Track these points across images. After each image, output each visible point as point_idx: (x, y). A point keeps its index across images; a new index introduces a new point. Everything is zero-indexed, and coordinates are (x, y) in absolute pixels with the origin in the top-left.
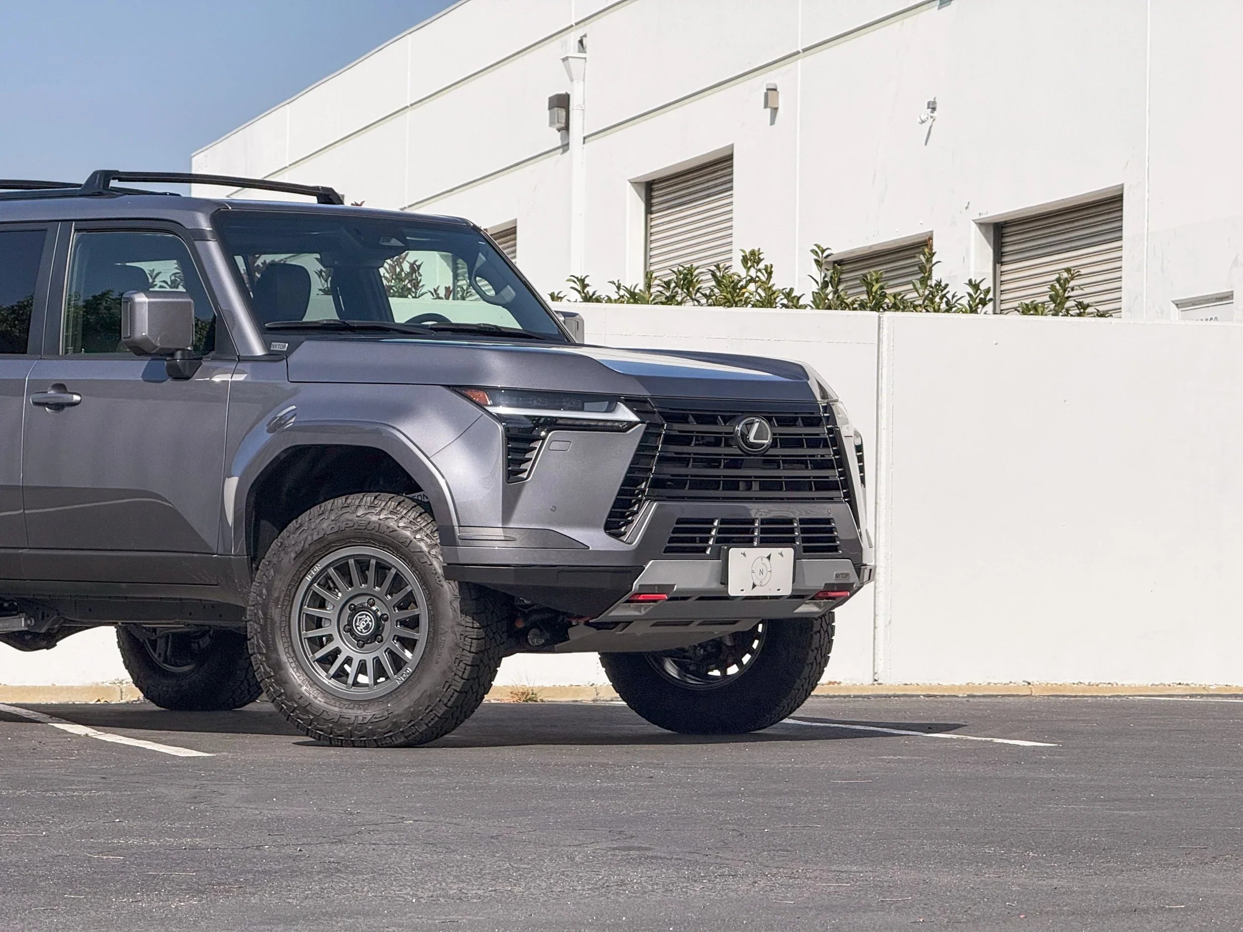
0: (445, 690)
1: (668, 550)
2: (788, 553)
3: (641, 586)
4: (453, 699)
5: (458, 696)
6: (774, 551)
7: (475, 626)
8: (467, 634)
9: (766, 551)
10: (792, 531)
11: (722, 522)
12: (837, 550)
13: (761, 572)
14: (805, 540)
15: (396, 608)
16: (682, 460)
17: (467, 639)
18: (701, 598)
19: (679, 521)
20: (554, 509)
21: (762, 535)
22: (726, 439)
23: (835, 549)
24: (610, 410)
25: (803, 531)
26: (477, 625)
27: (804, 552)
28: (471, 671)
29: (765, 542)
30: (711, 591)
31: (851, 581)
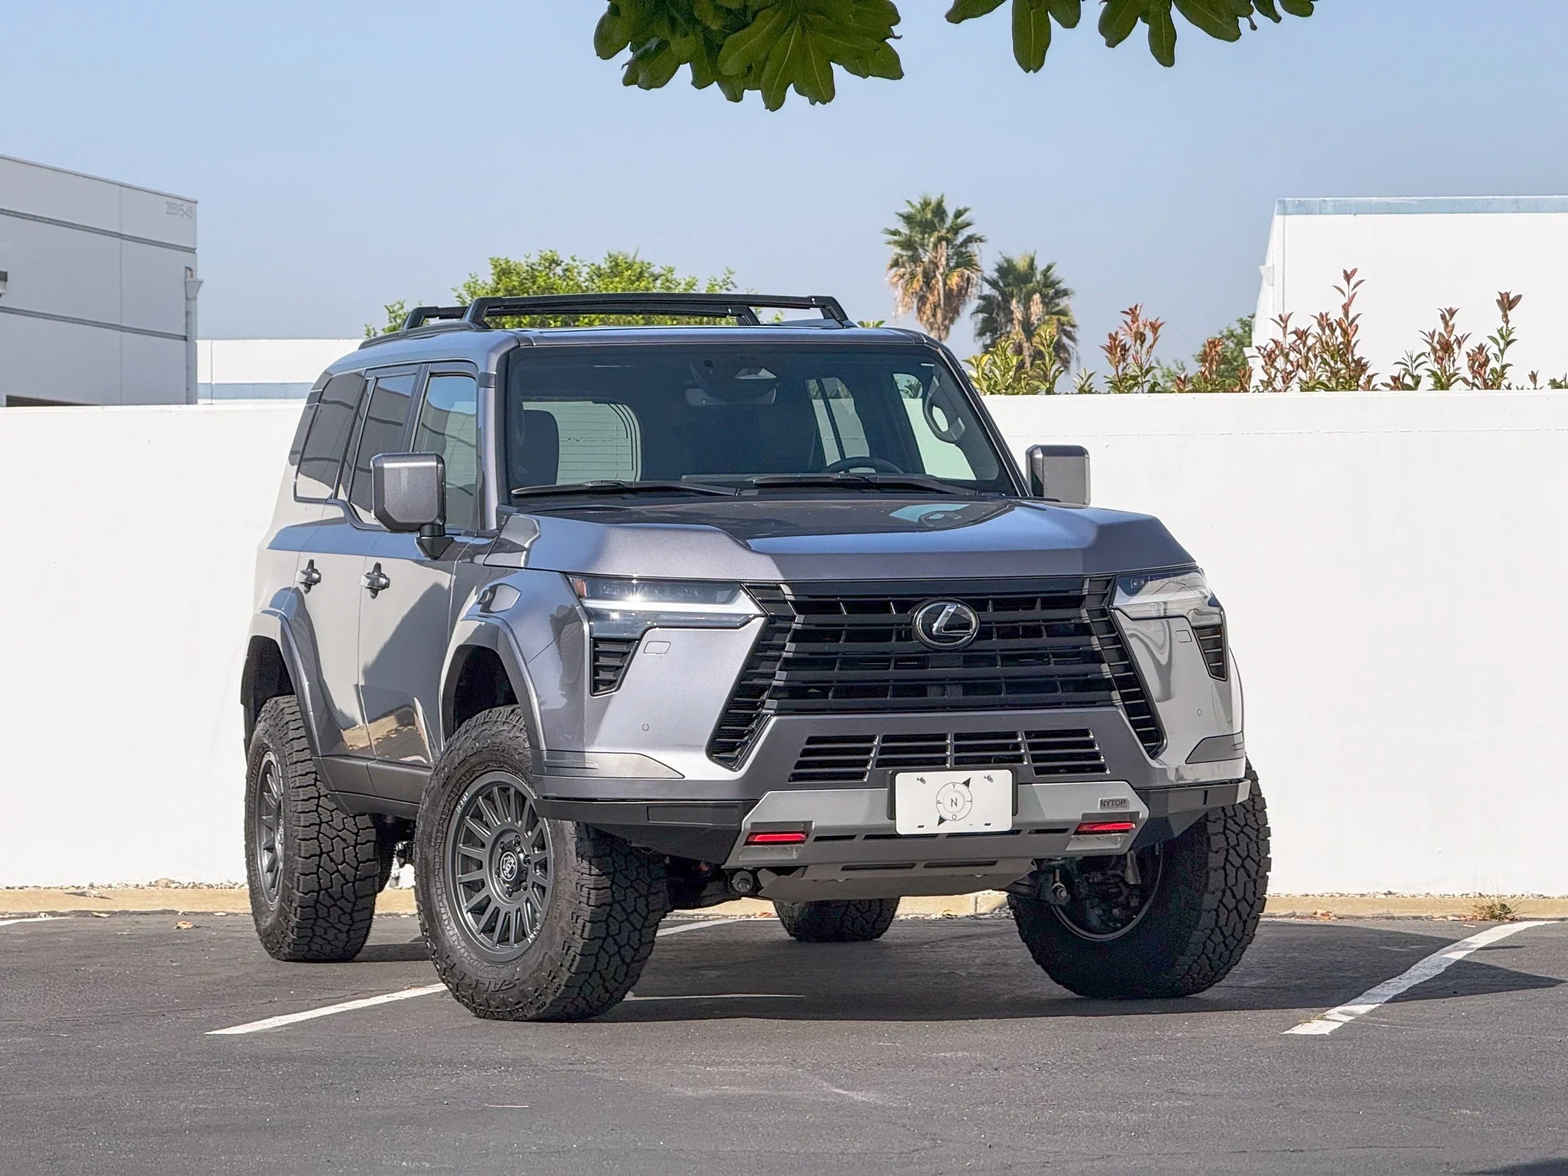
0: (565, 951)
1: (796, 777)
2: (1003, 777)
3: (754, 824)
4: (576, 964)
5: (581, 960)
6: (977, 776)
7: (593, 873)
8: (583, 882)
9: (964, 775)
10: (1017, 747)
11: (885, 739)
12: (1104, 770)
13: (954, 802)
14: (1035, 759)
15: (536, 849)
16: (828, 662)
17: (584, 889)
18: (867, 837)
19: (811, 740)
20: (646, 728)
21: (957, 755)
22: (899, 633)
23: (1101, 768)
24: (729, 600)
25: (1032, 746)
26: (595, 871)
27: (1037, 774)
28: (592, 929)
29: (961, 763)
30: (879, 828)
31: (1132, 809)
